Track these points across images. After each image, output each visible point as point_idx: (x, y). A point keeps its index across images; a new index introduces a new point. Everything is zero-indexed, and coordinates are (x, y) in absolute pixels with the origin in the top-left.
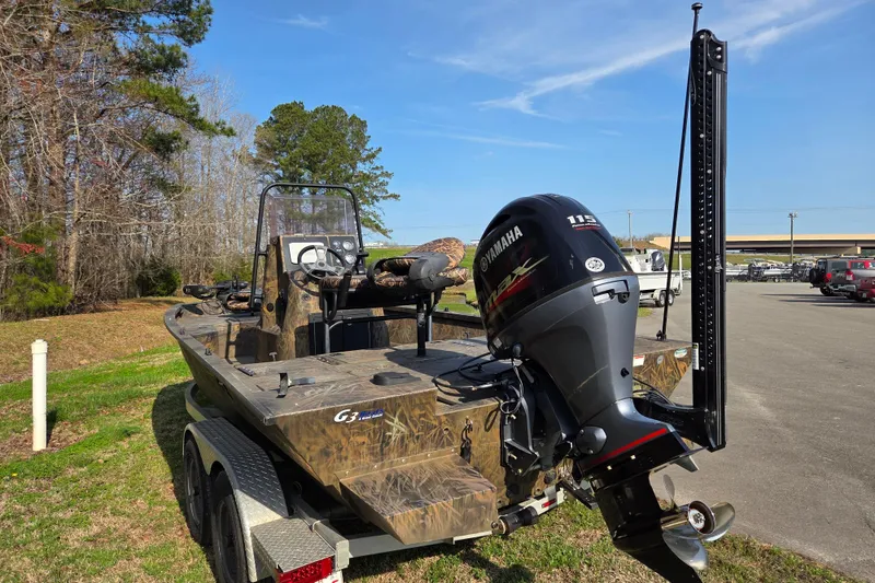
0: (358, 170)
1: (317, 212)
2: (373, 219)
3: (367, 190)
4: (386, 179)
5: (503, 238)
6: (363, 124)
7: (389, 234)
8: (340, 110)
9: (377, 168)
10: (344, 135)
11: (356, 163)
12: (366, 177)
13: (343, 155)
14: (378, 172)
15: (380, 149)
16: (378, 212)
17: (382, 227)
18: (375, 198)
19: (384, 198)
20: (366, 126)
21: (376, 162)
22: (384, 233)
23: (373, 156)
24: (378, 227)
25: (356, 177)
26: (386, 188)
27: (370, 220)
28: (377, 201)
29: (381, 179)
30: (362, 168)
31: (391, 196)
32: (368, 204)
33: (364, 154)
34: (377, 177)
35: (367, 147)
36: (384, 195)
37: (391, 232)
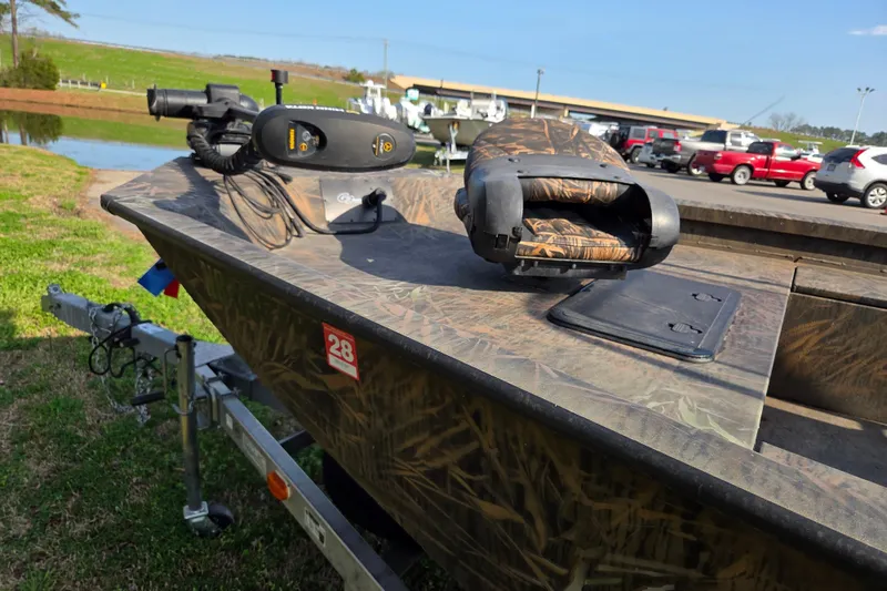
7: (73, 19)
17: (63, 8)
22: (66, 16)
24: (55, 9)
37: (77, 16)
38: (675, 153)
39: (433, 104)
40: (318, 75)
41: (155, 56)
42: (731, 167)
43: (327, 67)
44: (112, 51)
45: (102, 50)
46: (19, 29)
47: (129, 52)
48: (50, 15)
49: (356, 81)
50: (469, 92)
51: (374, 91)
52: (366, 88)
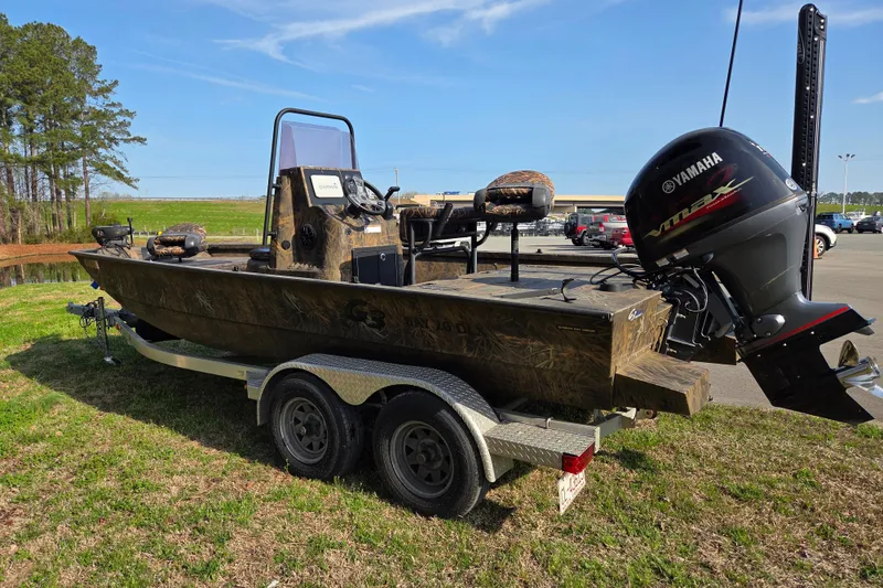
0: (87, 105)
1: (35, 154)
2: (112, 165)
3: (102, 130)
4: (128, 119)
5: (699, 163)
6: (92, 50)
7: (134, 183)
8: (59, 30)
9: (113, 105)
10: (67, 62)
11: (84, 98)
12: (101, 116)
13: (67, 84)
14: (116, 110)
15: (116, 83)
16: (119, 158)
17: (126, 175)
18: (113, 140)
19: (126, 141)
20: (95, 53)
21: (113, 98)
22: (128, 182)
23: (108, 90)
24: (120, 176)
25: (86, 113)
26: (128, 129)
27: (108, 167)
28: (116, 144)
29: (120, 119)
30: (91, 102)
31: (134, 139)
32: (105, 147)
33: (96, 87)
34: (114, 115)
35: (99, 78)
36: (125, 137)
37: (137, 180)
38: (601, 233)
41: (205, 204)
44: (170, 204)
45: (160, 204)
46: (91, 196)
47: (183, 203)
48: (116, 182)
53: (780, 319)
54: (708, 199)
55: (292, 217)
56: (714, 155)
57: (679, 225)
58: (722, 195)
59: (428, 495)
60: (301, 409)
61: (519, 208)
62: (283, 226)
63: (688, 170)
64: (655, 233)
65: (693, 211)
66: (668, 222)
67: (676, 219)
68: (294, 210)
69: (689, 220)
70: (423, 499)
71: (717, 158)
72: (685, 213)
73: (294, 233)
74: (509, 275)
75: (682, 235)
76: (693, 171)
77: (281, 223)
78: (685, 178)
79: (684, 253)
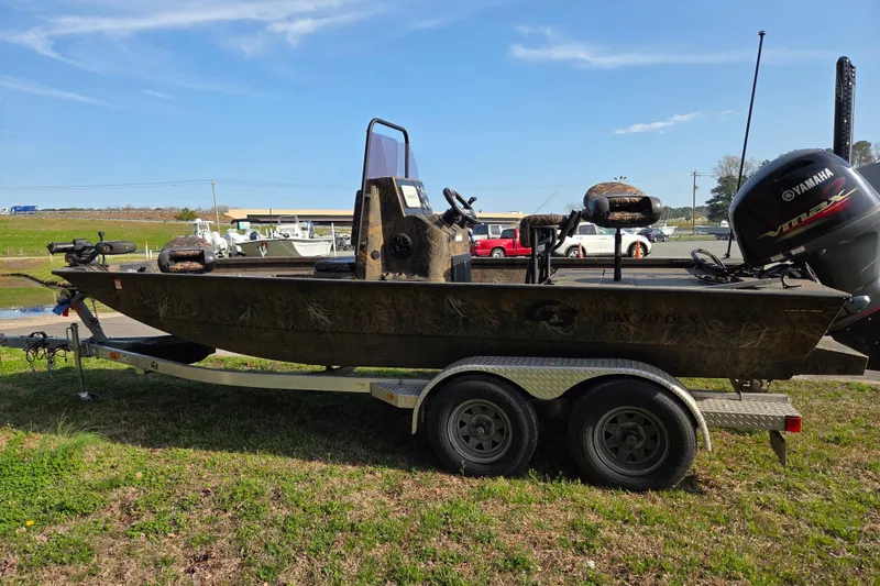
5: (815, 177)
39: (258, 232)
40: (149, 218)
42: (489, 251)
43: (158, 209)
49: (188, 220)
50: (294, 217)
51: (203, 227)
52: (196, 225)
53: (867, 298)
54: (824, 205)
55: (381, 227)
56: (827, 170)
57: (796, 227)
58: (836, 202)
59: (634, 472)
60: (469, 412)
61: (638, 215)
62: (372, 236)
63: (806, 182)
64: (772, 234)
65: (811, 215)
66: (787, 224)
67: (794, 222)
68: (382, 219)
69: (807, 222)
70: (630, 476)
71: (829, 173)
72: (804, 217)
73: (382, 243)
74: (612, 276)
75: (801, 235)
76: (810, 183)
77: (370, 233)
78: (804, 188)
79: (802, 249)
